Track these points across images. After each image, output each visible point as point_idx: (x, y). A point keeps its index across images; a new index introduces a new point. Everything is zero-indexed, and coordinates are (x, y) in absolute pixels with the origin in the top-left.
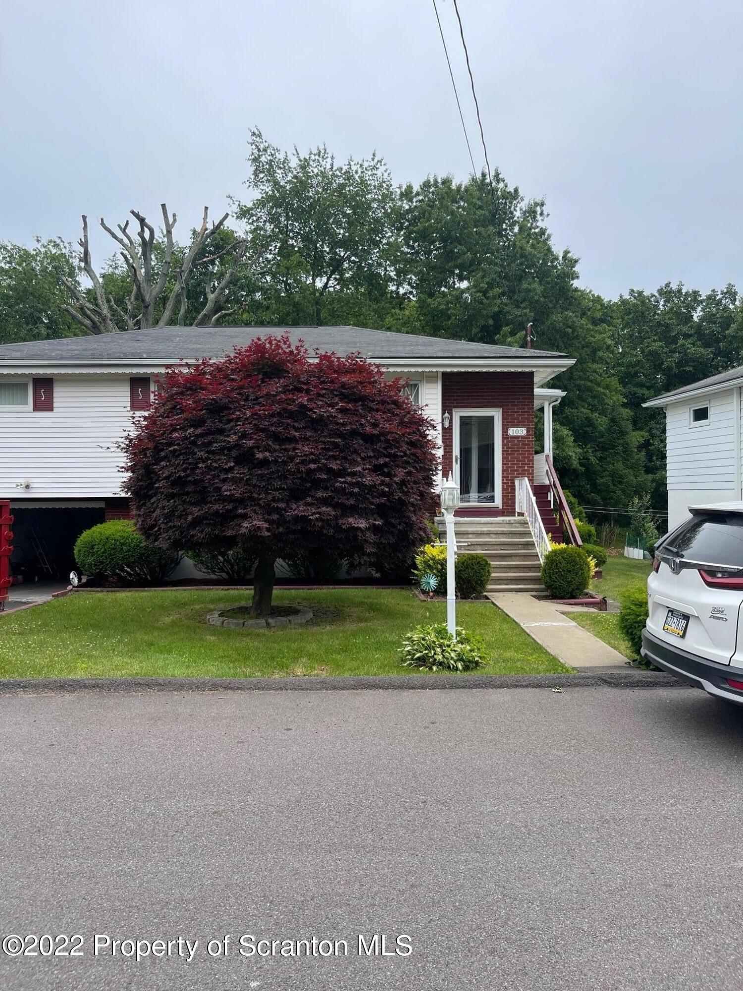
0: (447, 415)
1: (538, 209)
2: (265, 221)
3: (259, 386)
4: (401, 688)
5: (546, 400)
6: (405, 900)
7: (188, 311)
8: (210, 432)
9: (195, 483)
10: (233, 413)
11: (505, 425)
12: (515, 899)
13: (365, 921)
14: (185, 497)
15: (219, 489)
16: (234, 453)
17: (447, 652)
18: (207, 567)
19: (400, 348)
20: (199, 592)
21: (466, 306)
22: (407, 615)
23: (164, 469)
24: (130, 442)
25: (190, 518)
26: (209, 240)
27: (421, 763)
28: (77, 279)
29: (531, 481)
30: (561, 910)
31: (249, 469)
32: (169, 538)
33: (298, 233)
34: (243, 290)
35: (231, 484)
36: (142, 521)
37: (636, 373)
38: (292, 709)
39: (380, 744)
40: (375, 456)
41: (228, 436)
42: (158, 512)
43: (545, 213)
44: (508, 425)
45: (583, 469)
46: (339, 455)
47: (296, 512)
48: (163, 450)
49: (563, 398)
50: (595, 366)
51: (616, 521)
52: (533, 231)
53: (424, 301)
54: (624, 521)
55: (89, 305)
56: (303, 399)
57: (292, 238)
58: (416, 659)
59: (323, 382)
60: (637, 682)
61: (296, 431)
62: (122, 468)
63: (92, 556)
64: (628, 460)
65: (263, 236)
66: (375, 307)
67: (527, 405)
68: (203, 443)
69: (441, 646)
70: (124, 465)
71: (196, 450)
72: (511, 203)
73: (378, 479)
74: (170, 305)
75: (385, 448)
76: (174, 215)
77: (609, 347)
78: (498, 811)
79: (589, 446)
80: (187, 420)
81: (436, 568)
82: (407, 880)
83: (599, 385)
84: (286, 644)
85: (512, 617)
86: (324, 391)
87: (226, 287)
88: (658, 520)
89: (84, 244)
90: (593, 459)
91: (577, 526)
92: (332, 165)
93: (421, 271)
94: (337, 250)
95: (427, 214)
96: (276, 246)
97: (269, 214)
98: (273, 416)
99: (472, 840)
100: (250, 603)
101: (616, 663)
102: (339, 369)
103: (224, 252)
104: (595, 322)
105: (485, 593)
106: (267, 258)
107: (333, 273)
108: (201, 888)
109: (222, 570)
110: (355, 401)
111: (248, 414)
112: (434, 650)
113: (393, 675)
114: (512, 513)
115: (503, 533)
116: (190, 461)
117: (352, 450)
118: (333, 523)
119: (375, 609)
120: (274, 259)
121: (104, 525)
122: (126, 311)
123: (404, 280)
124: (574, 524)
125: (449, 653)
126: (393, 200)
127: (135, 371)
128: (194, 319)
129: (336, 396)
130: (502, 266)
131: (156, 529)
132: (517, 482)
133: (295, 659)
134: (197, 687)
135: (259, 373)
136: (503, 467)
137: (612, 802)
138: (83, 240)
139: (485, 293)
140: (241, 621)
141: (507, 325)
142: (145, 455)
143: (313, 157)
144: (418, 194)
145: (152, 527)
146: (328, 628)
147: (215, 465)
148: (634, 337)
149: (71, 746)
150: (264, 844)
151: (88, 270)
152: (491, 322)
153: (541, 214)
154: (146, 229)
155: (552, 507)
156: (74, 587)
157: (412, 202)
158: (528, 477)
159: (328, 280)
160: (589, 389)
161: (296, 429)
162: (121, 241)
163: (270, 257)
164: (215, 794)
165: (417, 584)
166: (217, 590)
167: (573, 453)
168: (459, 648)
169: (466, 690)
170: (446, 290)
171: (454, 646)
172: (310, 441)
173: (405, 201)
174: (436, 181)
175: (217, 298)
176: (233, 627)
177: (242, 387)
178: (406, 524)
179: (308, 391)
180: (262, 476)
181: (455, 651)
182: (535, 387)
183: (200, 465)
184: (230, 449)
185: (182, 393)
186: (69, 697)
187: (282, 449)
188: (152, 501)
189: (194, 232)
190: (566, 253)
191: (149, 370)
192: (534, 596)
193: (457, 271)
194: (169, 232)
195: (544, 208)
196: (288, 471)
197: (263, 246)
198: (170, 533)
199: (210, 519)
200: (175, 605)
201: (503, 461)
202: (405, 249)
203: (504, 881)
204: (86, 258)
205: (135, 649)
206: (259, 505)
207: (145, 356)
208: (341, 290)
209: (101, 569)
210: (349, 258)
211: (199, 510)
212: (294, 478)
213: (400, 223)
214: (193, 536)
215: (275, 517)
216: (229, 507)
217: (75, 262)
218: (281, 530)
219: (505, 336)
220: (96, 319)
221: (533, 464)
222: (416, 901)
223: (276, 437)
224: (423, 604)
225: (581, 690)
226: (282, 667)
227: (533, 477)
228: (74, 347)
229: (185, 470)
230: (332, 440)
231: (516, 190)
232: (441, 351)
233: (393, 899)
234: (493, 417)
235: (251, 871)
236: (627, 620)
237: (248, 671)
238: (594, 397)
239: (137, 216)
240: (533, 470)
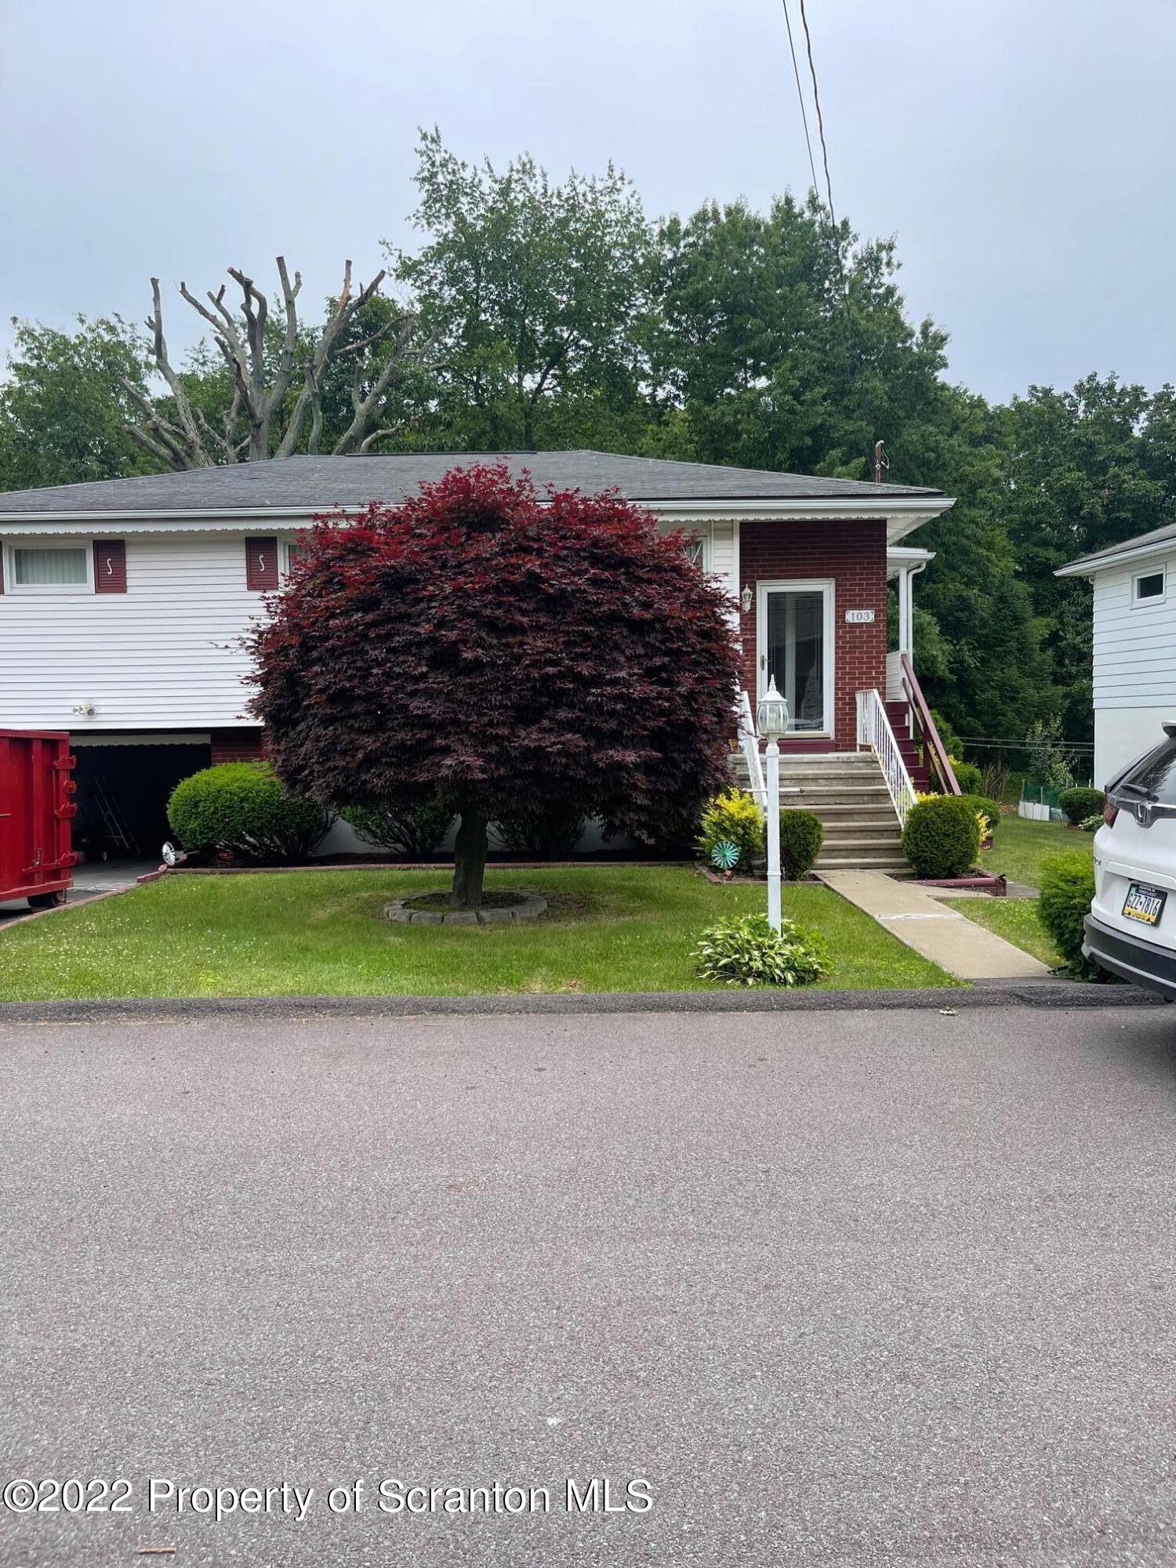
0: (747, 591)
1: (884, 255)
2: (442, 283)
3: (462, 544)
4: (704, 1010)
5: (903, 566)
6: (759, 1306)
7: (325, 432)
8: (388, 619)
9: (367, 698)
10: (424, 589)
11: (841, 606)
12: (925, 1306)
13: (703, 1335)
14: (351, 722)
15: (405, 707)
16: (427, 651)
17: (769, 956)
18: (375, 835)
19: (673, 484)
20: (363, 873)
21: (767, 418)
22: (693, 905)
23: (318, 677)
24: (260, 637)
25: (360, 756)
26: (354, 315)
27: (753, 1117)
28: (144, 383)
29: (883, 694)
30: (998, 1321)
31: (450, 676)
32: (328, 786)
33: (494, 302)
34: (410, 396)
35: (423, 699)
36: (284, 761)
37: (1039, 522)
38: (541, 1039)
39: (685, 1090)
40: (646, 655)
41: (417, 625)
42: (308, 745)
43: (895, 262)
44: (845, 606)
45: (954, 678)
46: (591, 653)
47: (526, 742)
48: (315, 648)
49: (929, 563)
50: (975, 513)
51: (1005, 761)
52: (874, 291)
53: (698, 410)
54: (1019, 761)
55: (165, 424)
56: (533, 565)
57: (485, 311)
58: (721, 968)
59: (564, 537)
60: (1072, 999)
61: (523, 616)
62: (247, 678)
63: (196, 818)
64: (1026, 664)
65: (440, 307)
66: (620, 420)
67: (876, 574)
68: (378, 636)
69: (759, 947)
70: (249, 674)
71: (367, 647)
72: (837, 244)
73: (653, 690)
74: (294, 422)
75: (663, 642)
76: (298, 276)
77: (996, 481)
78: (881, 1184)
79: (963, 642)
80: (351, 600)
81: (735, 834)
82: (756, 1280)
83: (979, 543)
84: (513, 947)
85: (860, 906)
86: (565, 552)
87: (384, 392)
88: (1073, 758)
89: (156, 326)
90: (971, 661)
91: (954, 768)
92: (545, 188)
93: (693, 362)
94: (557, 329)
95: (700, 270)
96: (459, 324)
97: (449, 270)
98: (485, 591)
99: (847, 1223)
100: (448, 889)
101: (1032, 973)
102: (587, 516)
103: (379, 334)
104: (976, 441)
105: (812, 872)
106: (446, 344)
107: (550, 366)
108: (450, 1290)
109: (397, 840)
110: (615, 567)
111: (448, 589)
112: (749, 953)
113: (687, 992)
114: (851, 746)
115: (838, 778)
116: (359, 664)
117: (611, 644)
118: (583, 761)
119: (641, 895)
120: (458, 344)
121: (212, 770)
122: (222, 434)
123: (666, 378)
124: (948, 764)
125: (773, 958)
126: (648, 243)
127: (253, 526)
128: (333, 444)
129: (584, 559)
130: (822, 350)
131: (307, 772)
132: (859, 697)
133: (530, 971)
134: (390, 1009)
135: (461, 525)
136: (836, 673)
137: (1054, 1171)
138: (153, 319)
139: (796, 396)
140: (439, 915)
141: (833, 447)
142: (287, 655)
143: (515, 176)
144: (687, 233)
145: (301, 769)
146: (574, 924)
147: (397, 670)
148: (1036, 465)
149: (216, 1093)
150: (533, 1229)
151: (162, 366)
152: (808, 441)
153: (889, 264)
154: (254, 299)
155: (911, 737)
156: (169, 867)
157: (678, 248)
158: (878, 689)
159: (544, 378)
160: (965, 552)
161: (524, 613)
162: (213, 320)
163: (450, 341)
164: (446, 1161)
165: (705, 858)
166: (391, 869)
167: (940, 651)
168: (787, 950)
169: (805, 1013)
170: (733, 392)
171: (780, 947)
172: (546, 630)
173: (667, 246)
174: (715, 212)
175: (368, 410)
176: (426, 923)
177: (436, 547)
178: (695, 761)
179: (540, 552)
180: (472, 686)
181: (782, 955)
182: (888, 543)
183: (375, 671)
184: (420, 645)
185: (341, 558)
186: (198, 1026)
187: (503, 644)
188: (299, 728)
189: (332, 301)
190: (926, 326)
191: (275, 526)
192: (890, 875)
193: (750, 362)
194: (290, 304)
195: (893, 253)
196: (513, 678)
197: (439, 324)
198: (330, 777)
199: (393, 756)
200: (330, 892)
201: (836, 663)
202: (667, 326)
203: (904, 1280)
204: (159, 349)
205: (283, 958)
206: (467, 731)
207: (268, 502)
208: (564, 395)
209: (211, 839)
210: (576, 342)
211: (374, 741)
212: (521, 690)
213: (659, 282)
214: (365, 782)
215: (494, 749)
216: (423, 735)
217: (141, 355)
218: (502, 771)
219: (832, 465)
220: (179, 447)
221: (885, 668)
222: (776, 1308)
223: (491, 625)
224: (717, 888)
225: (983, 1011)
226: (510, 982)
227: (884, 688)
228: (154, 491)
229: (350, 679)
230: (581, 628)
231: (845, 224)
232: (739, 487)
233: (741, 1304)
234: (821, 593)
235: (520, 1266)
236: (1051, 905)
237: (461, 987)
238: (973, 563)
239: (238, 277)
240: (885, 678)
